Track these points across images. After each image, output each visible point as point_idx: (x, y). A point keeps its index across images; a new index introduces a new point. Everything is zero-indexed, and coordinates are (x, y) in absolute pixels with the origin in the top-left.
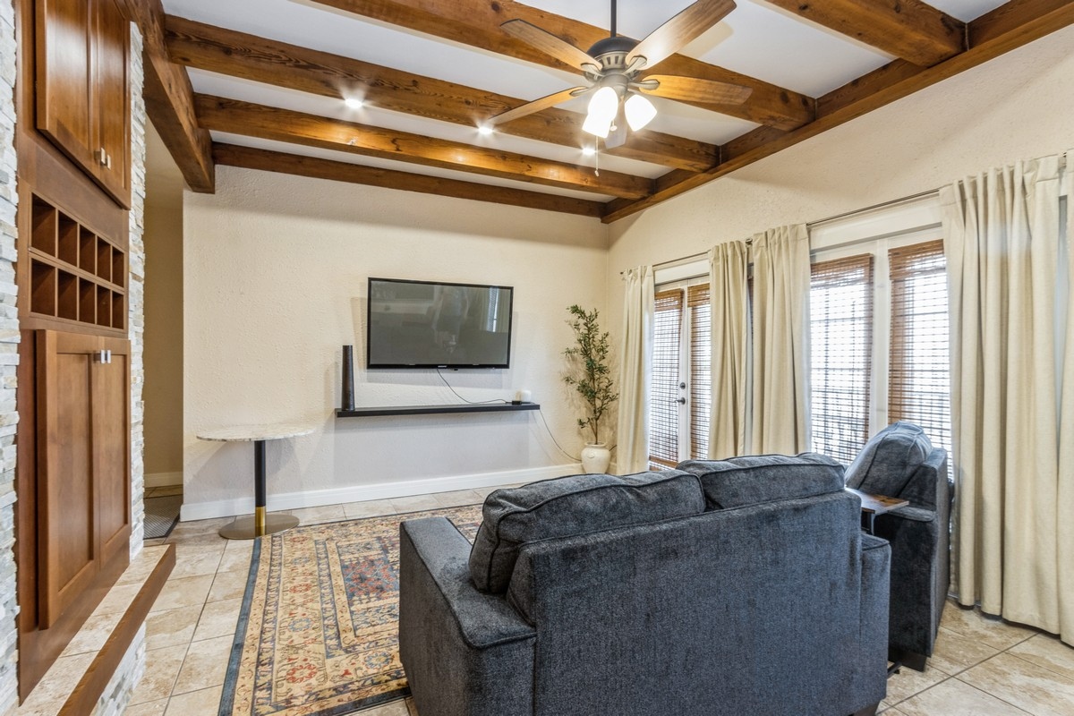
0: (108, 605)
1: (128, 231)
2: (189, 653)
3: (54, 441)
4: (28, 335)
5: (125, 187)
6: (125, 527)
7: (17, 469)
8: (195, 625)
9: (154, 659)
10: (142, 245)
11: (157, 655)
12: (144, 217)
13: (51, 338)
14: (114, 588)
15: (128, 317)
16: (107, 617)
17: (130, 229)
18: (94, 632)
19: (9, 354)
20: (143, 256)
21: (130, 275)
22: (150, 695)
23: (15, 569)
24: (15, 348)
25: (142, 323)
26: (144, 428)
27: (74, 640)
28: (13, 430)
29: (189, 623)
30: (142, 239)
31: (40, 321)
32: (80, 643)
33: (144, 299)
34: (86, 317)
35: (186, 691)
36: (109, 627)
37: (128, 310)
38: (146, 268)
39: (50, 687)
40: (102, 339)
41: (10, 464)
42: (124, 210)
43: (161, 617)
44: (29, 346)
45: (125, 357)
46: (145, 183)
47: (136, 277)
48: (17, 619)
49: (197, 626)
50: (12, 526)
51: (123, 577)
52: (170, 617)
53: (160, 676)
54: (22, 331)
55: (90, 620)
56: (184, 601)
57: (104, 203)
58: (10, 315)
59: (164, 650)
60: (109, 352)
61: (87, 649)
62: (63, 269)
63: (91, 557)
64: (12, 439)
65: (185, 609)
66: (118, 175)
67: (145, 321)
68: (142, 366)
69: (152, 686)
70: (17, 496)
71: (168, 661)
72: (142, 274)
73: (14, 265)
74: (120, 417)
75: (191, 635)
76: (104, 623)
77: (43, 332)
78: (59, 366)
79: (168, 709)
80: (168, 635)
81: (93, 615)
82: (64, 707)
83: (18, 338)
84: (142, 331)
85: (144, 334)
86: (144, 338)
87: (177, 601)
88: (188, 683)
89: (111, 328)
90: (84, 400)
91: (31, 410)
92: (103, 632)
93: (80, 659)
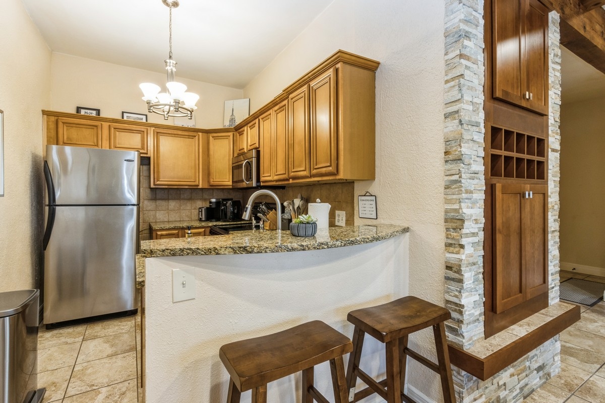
0: (531, 320)
1: (547, 126)
2: (591, 379)
3: (500, 232)
4: (489, 187)
5: (545, 105)
6: (544, 285)
7: (484, 242)
8: (599, 366)
9: (567, 369)
10: (559, 131)
11: (570, 368)
12: (560, 115)
13: (499, 187)
14: (536, 314)
15: (548, 173)
16: (529, 325)
17: (550, 125)
18: (521, 328)
19: (481, 195)
20: (559, 137)
21: (550, 150)
22: (560, 385)
23: (483, 282)
24: (483, 192)
25: (559, 175)
26: (560, 234)
27: (512, 327)
28: (482, 226)
29: (596, 362)
30: (559, 128)
31: (495, 180)
32: (513, 330)
33: (560, 162)
34: (520, 175)
35: (584, 398)
36: (528, 330)
37: (548, 169)
38: (561, 144)
39: (497, 339)
40: (528, 186)
41: (481, 239)
42: (545, 117)
43: (577, 349)
44: (489, 191)
45: (544, 194)
46: (561, 96)
47: (553, 150)
48: (484, 303)
49: (601, 367)
50: (482, 264)
51: (543, 311)
52: (583, 353)
53: (569, 380)
54: (486, 184)
55: (520, 323)
56: (595, 348)
57: (531, 117)
58: (481, 179)
59: (574, 368)
60: (531, 193)
61: (515, 333)
62: (506, 155)
63: (521, 291)
64: (482, 229)
65: (595, 353)
66: (539, 99)
67: (560, 174)
68: (558, 199)
69: (563, 382)
70: (484, 252)
71: (576, 375)
72: (558, 147)
73: (483, 158)
74: (541, 226)
75: (595, 370)
76: (527, 327)
77: (495, 184)
78: (503, 200)
79: (570, 399)
80: (579, 362)
81: (523, 321)
82: (500, 350)
83: (484, 188)
84: (559, 179)
85: (560, 181)
86: (559, 183)
87: (589, 346)
88: (586, 394)
89: (536, 180)
90: (518, 215)
91: (490, 218)
92: (525, 331)
93: (512, 336)
